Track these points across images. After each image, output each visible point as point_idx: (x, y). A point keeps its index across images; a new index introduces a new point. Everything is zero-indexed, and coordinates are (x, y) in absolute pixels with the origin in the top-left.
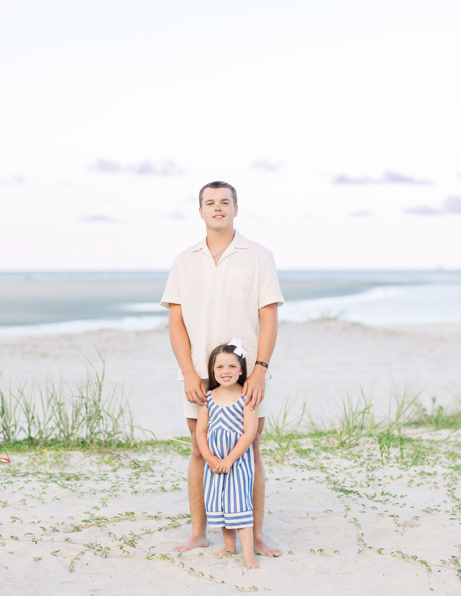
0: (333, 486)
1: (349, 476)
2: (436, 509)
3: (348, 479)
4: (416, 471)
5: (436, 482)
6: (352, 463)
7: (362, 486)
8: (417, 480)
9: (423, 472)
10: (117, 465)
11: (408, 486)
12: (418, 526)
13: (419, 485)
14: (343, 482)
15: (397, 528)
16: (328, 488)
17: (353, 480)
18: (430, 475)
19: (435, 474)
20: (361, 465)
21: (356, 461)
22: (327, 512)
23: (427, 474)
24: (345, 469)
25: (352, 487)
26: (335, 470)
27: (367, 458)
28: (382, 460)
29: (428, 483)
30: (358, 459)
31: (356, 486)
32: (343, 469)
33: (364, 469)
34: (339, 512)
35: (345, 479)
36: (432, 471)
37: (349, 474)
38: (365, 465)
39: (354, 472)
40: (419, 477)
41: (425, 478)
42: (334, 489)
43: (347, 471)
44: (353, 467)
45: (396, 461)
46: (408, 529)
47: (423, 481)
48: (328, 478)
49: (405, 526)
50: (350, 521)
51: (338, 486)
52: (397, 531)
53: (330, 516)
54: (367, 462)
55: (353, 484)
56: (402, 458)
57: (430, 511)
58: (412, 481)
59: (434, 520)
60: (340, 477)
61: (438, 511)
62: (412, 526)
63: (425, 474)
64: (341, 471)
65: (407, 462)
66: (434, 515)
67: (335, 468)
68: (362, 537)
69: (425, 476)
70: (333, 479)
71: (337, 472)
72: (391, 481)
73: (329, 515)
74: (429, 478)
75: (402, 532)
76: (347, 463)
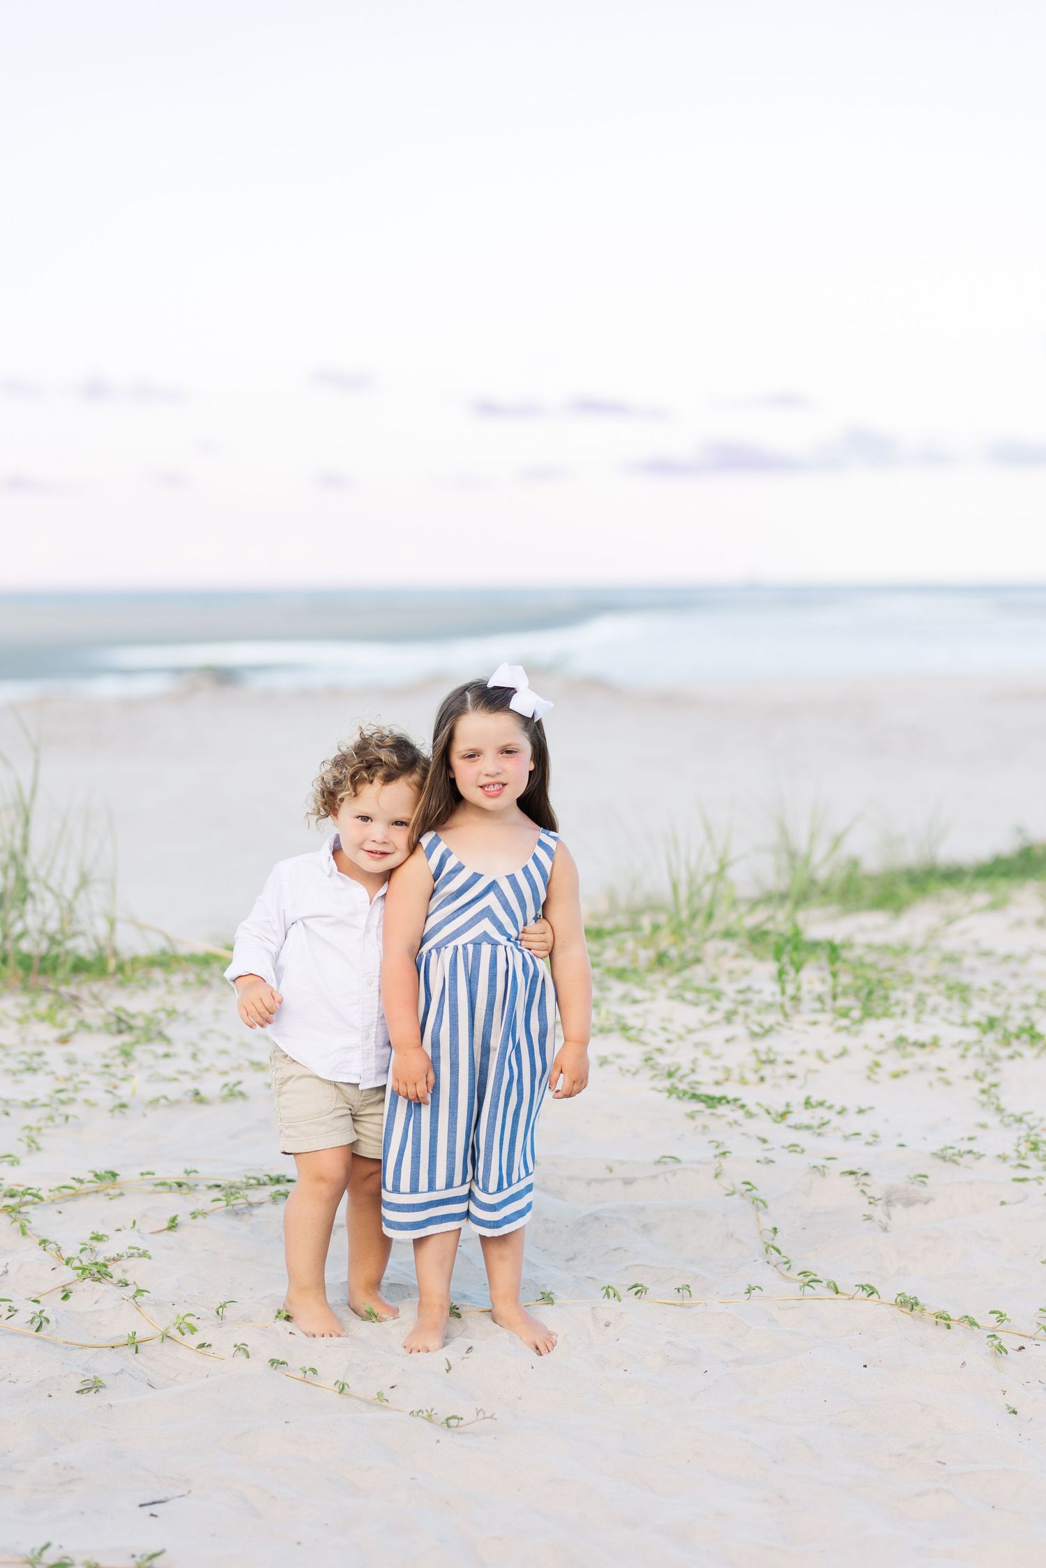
0: (667, 1083)
1: (707, 1053)
2: (970, 1152)
3: (705, 1062)
4: (882, 1036)
5: (943, 1065)
6: (700, 1013)
7: (743, 1081)
8: (891, 1062)
9: (901, 1042)
10: (71, 1023)
11: (869, 1078)
12: (926, 1203)
13: (896, 1076)
14: (693, 1071)
15: (869, 1210)
16: (654, 1089)
17: (717, 1063)
18: (923, 1046)
19: (935, 1042)
20: (729, 1018)
21: (712, 1009)
22: (665, 1163)
23: (915, 1044)
24: (690, 1031)
25: (717, 1083)
26: (663, 1036)
27: (740, 997)
28: (782, 1006)
29: (921, 1068)
30: (717, 1004)
31: (727, 1080)
32: (682, 1031)
33: (738, 1029)
34: (699, 1162)
35: (694, 1061)
36: (924, 1035)
37: (704, 1047)
38: (738, 1019)
39: (716, 1037)
40: (893, 1053)
41: (911, 1055)
42: (671, 1091)
43: (697, 1037)
44: (707, 1026)
45: (818, 1005)
46: (898, 1211)
47: (905, 1064)
48: (650, 1059)
49: (889, 1203)
50: (732, 1189)
51: (680, 1080)
52: (868, 1218)
53: (674, 1173)
54: (742, 1009)
55: (720, 1076)
56: (835, 997)
57: (954, 1158)
58: (877, 1065)
59: (970, 1183)
60: (681, 1056)
61: (977, 1155)
62: (909, 1203)
63: (908, 1044)
64: (681, 1038)
65: (850, 1009)
66: (966, 1167)
67: (664, 1029)
68: (773, 1239)
69: (910, 1049)
70: (663, 1061)
71: (669, 1041)
72: (817, 1064)
73: (671, 1171)
74: (921, 1056)
75: (885, 1220)
76: (688, 1015)
